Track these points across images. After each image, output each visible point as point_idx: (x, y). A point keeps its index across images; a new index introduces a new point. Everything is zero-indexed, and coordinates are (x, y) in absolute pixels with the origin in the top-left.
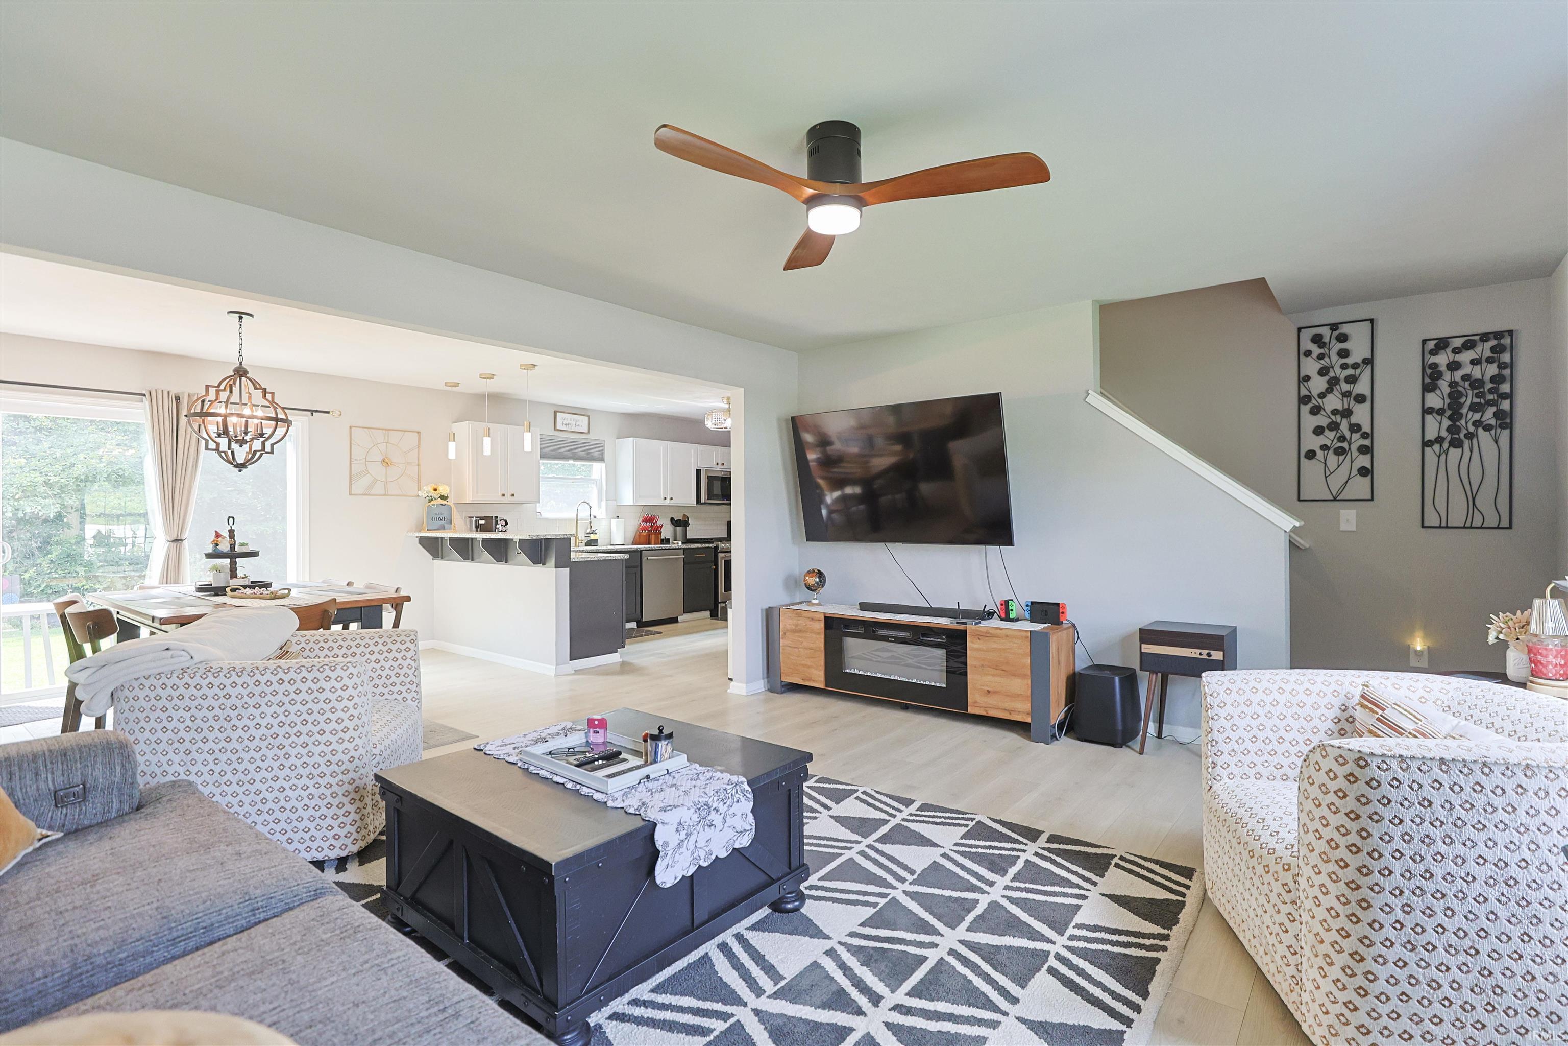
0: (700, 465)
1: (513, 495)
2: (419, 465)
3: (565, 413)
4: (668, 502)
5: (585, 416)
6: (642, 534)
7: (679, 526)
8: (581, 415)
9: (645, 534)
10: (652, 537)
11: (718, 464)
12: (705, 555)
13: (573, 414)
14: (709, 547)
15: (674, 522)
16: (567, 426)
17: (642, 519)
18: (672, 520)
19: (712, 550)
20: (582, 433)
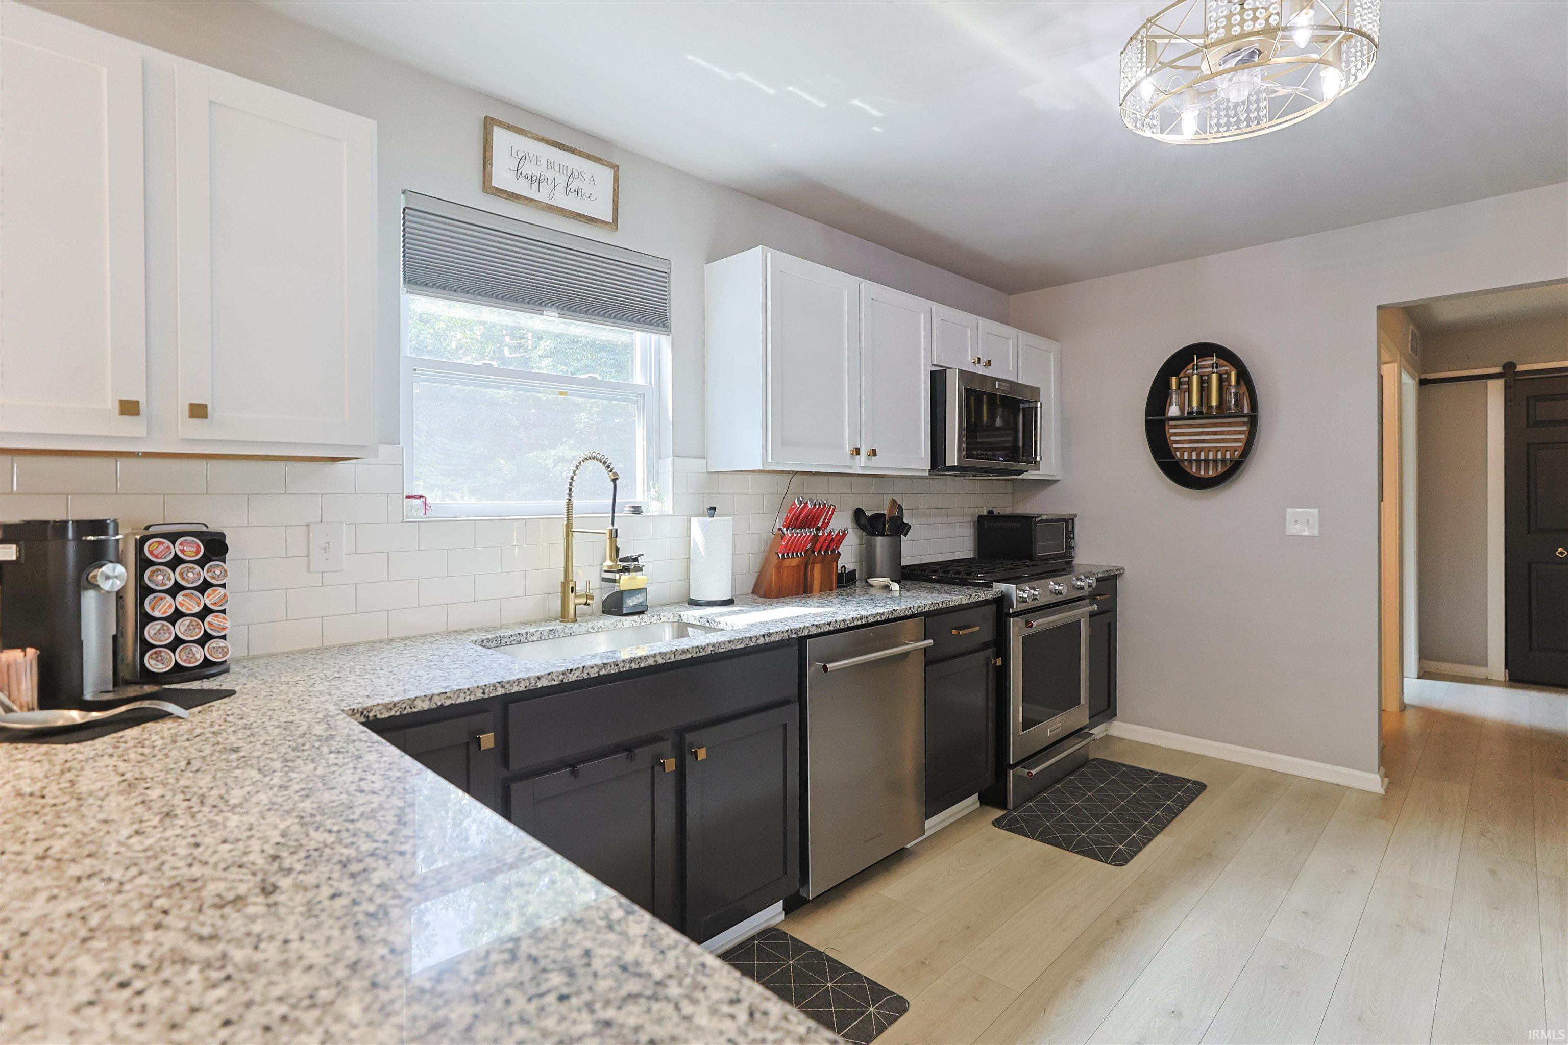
0: (941, 360)
1: (198, 411)
3: (530, 135)
4: (863, 464)
5: (604, 165)
6: (787, 562)
7: (883, 535)
8: (588, 157)
9: (795, 562)
10: (813, 569)
11: (979, 362)
12: (977, 628)
13: (560, 149)
14: (986, 602)
15: (863, 521)
16: (535, 186)
17: (787, 517)
18: (858, 514)
19: (993, 607)
20: (591, 220)
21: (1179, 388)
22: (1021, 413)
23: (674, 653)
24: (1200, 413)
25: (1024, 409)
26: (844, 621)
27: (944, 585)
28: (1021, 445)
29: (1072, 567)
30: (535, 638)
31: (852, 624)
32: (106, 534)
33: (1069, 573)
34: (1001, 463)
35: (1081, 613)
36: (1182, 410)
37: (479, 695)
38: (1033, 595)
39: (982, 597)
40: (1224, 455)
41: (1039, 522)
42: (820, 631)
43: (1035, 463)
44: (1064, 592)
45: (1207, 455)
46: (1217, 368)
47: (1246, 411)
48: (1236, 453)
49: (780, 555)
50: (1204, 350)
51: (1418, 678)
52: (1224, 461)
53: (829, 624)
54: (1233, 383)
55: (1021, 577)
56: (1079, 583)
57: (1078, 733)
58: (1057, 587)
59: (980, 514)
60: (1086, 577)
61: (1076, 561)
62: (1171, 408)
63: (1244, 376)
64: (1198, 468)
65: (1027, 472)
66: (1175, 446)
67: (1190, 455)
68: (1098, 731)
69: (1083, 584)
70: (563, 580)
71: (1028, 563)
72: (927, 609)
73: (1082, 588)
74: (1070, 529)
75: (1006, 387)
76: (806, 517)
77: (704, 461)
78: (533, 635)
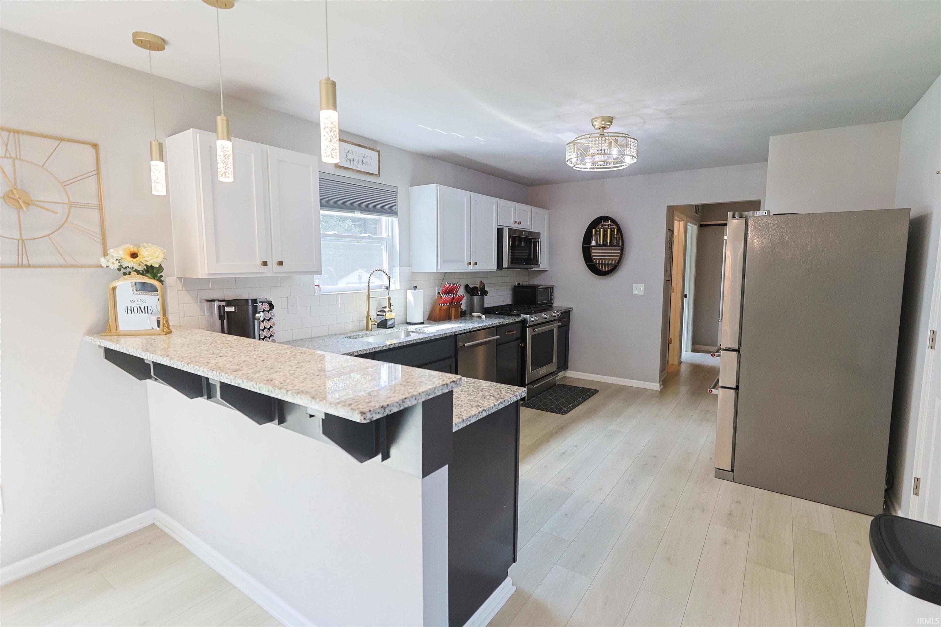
0: (501, 223)
1: (280, 263)
2: (100, 208)
3: (350, 143)
4: (471, 268)
5: (374, 151)
6: (443, 308)
7: (477, 296)
8: (370, 149)
9: (445, 307)
10: (452, 310)
11: (516, 223)
12: (515, 332)
13: (360, 147)
14: (518, 322)
15: (469, 290)
16: (352, 163)
17: (443, 290)
18: (467, 287)
19: (520, 324)
20: (371, 174)
21: (596, 234)
22: (532, 244)
23: (419, 339)
24: (603, 244)
25: (534, 242)
26: (469, 329)
27: (501, 316)
28: (532, 257)
29: (552, 307)
30: (361, 337)
31: (472, 330)
32: (257, 303)
33: (551, 310)
34: (524, 265)
35: (555, 326)
36: (597, 243)
37: (369, 351)
38: (536, 319)
39: (517, 320)
40: (612, 262)
41: (539, 289)
42: (462, 332)
43: (538, 265)
44: (548, 318)
45: (605, 262)
46: (610, 226)
47: (620, 245)
48: (616, 261)
49: (441, 305)
50: (605, 219)
51: (691, 352)
52: (611, 264)
53: (465, 330)
54: (615, 233)
55: (532, 312)
56: (554, 314)
57: (552, 374)
58: (545, 316)
59: (514, 285)
60: (557, 312)
61: (554, 305)
62: (592, 242)
63: (619, 231)
64: (602, 267)
65: (534, 268)
66: (594, 257)
67: (599, 261)
68: (561, 374)
69: (555, 314)
70: (366, 315)
71: (534, 306)
72: (497, 325)
73: (555, 316)
74: (552, 292)
75: (527, 234)
76: (450, 290)
77: (410, 267)
78: (360, 335)
